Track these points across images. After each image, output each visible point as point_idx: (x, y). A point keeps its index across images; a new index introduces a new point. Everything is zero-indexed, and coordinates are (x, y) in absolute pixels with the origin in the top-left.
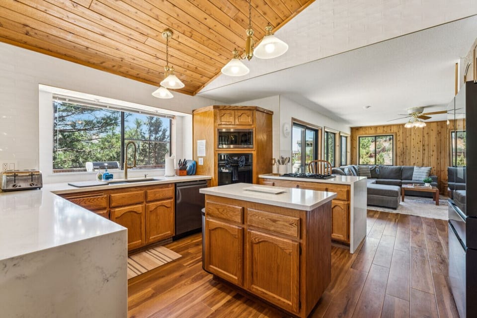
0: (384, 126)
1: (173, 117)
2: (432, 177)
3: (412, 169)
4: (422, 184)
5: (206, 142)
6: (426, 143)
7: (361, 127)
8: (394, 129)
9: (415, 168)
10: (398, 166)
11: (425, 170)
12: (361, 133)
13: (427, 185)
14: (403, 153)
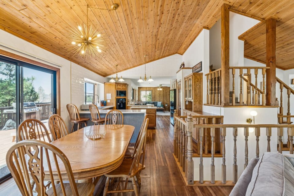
0: (149, 87)
1: (96, 84)
2: (163, 105)
3: (157, 102)
4: (160, 107)
5: (111, 95)
6: (160, 94)
7: (141, 87)
8: (152, 89)
9: (158, 102)
10: (153, 102)
11: (160, 103)
12: (141, 89)
13: (161, 107)
14: (154, 97)
